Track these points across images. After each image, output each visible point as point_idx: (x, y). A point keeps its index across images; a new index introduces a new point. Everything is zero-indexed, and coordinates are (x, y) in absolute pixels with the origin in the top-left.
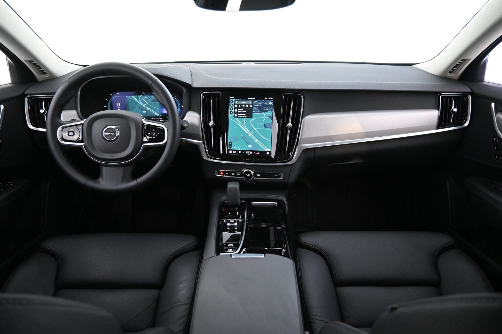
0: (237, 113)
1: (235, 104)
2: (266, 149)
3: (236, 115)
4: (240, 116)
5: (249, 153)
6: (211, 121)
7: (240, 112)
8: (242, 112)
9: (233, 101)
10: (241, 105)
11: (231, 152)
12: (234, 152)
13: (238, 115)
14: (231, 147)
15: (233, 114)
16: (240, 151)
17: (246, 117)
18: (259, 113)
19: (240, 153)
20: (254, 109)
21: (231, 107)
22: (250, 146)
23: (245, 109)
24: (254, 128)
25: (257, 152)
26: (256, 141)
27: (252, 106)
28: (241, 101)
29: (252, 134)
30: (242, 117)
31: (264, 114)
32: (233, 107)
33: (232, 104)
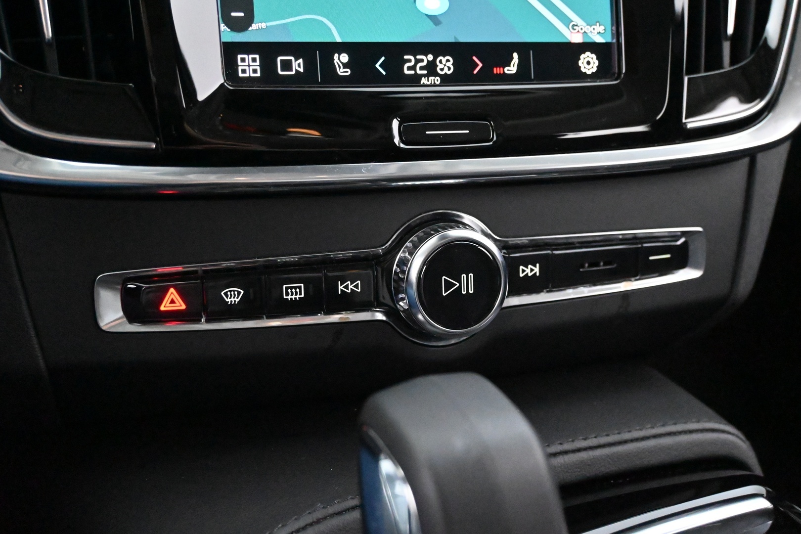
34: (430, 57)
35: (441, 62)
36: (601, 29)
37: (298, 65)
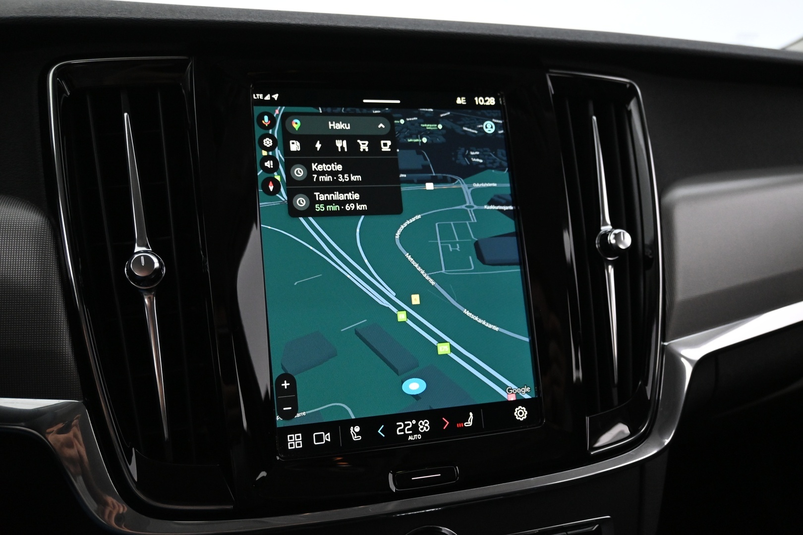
0: (308, 186)
1: (288, 135)
2: (504, 387)
3: (301, 202)
4: (327, 203)
5: (415, 429)
6: (137, 249)
7: (327, 178)
8: (336, 182)
9: (273, 120)
10: (329, 139)
11: (295, 441)
12: (320, 438)
13: (313, 201)
14: (295, 411)
15: (283, 195)
16: (357, 429)
17: (364, 207)
18: (434, 180)
19: (355, 438)
20: (406, 159)
21: (265, 153)
22: (414, 386)
23: (352, 160)
24: (423, 272)
25: (460, 413)
26: (443, 349)
27: (389, 143)
28: (324, 114)
29: (414, 307)
30: (343, 213)
31: (465, 187)
32: (278, 153)
33: (271, 137)
34: (414, 422)
35: (421, 424)
36: (528, 389)
37: (327, 437)
